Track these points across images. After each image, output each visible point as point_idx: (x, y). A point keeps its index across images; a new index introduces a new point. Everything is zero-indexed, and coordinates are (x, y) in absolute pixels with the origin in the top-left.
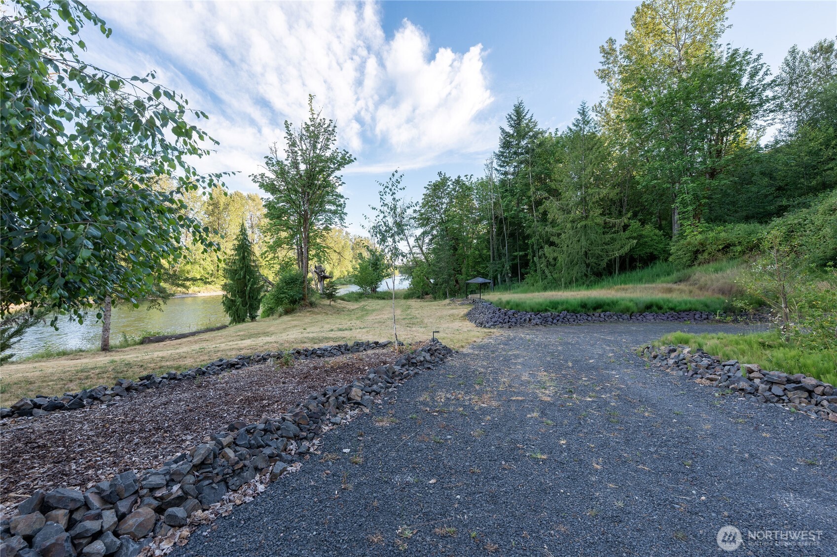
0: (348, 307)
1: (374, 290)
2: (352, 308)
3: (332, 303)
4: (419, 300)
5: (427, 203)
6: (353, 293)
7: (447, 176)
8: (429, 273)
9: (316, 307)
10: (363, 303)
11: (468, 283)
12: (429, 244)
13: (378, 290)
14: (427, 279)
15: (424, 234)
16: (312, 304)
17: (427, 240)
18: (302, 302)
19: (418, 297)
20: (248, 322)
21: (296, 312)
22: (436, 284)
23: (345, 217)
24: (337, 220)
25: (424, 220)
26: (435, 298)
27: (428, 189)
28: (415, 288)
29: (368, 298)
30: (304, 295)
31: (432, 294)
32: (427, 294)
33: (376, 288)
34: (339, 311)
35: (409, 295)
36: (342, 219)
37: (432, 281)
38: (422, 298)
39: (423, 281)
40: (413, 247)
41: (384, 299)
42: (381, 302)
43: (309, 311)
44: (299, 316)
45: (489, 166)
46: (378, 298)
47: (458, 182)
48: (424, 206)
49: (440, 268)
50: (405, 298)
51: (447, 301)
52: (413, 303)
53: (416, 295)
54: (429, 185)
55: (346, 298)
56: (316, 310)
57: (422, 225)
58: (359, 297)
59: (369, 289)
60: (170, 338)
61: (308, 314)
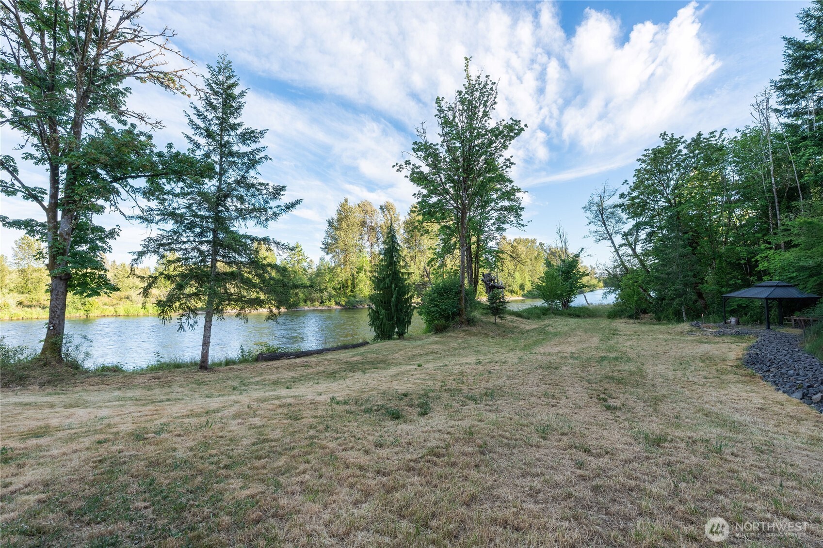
0: (522, 326)
1: (566, 305)
2: (528, 328)
3: (499, 320)
4: (632, 321)
5: (642, 182)
6: (536, 307)
7: (676, 136)
8: (648, 283)
9: (474, 325)
10: (547, 322)
11: (729, 298)
12: (645, 241)
13: (572, 304)
14: (645, 291)
15: (638, 227)
16: (470, 322)
17: (643, 235)
18: (457, 319)
19: (630, 317)
20: (395, 339)
21: (449, 331)
22: (661, 299)
23: (522, 213)
24: (512, 218)
25: (636, 208)
26: (659, 319)
27: (644, 161)
28: (624, 304)
29: (556, 314)
30: (460, 310)
31: (655, 313)
32: (645, 312)
33: (569, 302)
34: (505, 332)
35: (615, 313)
36: (518, 216)
37: (653, 294)
38: (637, 318)
39: (638, 295)
40: (621, 246)
41: (578, 316)
42: (572, 321)
43: (464, 331)
44: (450, 336)
45: (762, 108)
46: (571, 315)
47: (697, 142)
48: (636, 187)
49: (668, 274)
50: (609, 317)
51: (685, 326)
52: (621, 324)
53: (627, 314)
54: (645, 156)
55: (525, 314)
56: (474, 329)
57: (635, 215)
58: (543, 313)
59: (558, 303)
60: (287, 355)
61: (462, 334)
